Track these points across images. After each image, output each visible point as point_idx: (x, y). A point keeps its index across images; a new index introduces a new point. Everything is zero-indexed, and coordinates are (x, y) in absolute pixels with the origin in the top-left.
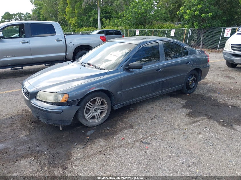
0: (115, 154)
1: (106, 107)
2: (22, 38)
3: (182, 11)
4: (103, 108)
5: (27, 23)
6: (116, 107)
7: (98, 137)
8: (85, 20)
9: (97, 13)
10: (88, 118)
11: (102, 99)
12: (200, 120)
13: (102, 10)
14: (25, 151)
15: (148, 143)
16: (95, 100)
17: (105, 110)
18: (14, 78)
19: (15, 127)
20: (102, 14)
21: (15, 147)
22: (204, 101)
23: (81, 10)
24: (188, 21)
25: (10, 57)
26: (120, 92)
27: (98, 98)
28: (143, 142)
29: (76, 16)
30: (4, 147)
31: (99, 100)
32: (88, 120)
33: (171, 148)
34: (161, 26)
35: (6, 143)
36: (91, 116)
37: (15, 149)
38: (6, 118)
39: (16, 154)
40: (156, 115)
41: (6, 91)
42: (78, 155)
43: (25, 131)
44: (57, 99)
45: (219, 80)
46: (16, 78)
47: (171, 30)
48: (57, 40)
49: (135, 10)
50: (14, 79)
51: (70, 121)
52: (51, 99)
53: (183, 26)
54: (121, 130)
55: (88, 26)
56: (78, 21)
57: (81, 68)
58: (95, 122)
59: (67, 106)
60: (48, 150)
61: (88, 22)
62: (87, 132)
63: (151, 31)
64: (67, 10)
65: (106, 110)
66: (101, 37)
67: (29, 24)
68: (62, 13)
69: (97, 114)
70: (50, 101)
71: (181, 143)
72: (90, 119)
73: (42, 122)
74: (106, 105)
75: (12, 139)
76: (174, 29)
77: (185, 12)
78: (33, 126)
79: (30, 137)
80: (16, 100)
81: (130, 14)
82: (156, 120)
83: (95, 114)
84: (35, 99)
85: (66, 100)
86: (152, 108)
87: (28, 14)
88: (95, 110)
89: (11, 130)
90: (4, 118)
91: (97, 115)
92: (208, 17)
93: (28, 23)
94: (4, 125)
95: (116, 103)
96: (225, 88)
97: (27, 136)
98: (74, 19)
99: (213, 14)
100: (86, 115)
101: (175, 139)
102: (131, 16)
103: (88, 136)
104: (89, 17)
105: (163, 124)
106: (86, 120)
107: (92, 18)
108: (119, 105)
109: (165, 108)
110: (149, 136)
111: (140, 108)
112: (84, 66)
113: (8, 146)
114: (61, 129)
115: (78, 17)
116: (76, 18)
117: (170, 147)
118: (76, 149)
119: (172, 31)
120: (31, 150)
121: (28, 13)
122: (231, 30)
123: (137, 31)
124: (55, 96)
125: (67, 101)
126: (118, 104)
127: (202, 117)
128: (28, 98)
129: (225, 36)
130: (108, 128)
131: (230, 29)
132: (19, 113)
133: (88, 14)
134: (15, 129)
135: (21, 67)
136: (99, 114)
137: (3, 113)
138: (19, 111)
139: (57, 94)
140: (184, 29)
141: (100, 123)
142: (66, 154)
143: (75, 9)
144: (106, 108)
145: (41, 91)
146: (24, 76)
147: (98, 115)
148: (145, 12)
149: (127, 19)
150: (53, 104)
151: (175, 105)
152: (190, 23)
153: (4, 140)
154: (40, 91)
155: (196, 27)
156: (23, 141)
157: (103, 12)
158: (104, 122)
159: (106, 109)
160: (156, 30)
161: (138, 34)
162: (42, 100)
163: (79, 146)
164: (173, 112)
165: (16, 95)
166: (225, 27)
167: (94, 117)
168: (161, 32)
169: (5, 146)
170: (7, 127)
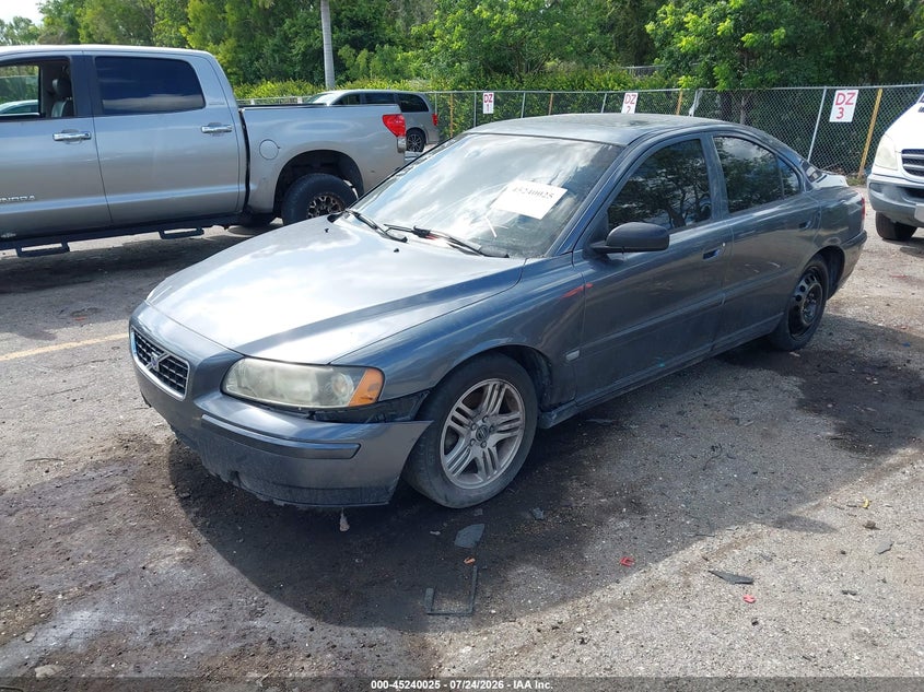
0: (627, 638)
1: (518, 419)
2: (50, 117)
3: (668, 22)
4: (506, 427)
5: (80, 53)
6: (554, 419)
7: (511, 560)
8: (266, 51)
9: (319, 26)
10: (454, 472)
11: (506, 386)
12: (901, 465)
13: (338, 14)
14: (209, 642)
15: (744, 578)
16: (481, 391)
17: (515, 433)
18: (31, 290)
19: (115, 520)
20: (340, 27)
21: (154, 625)
22: (869, 382)
23: (252, 11)
24: (691, 59)
25: (12, 202)
26: (575, 354)
27: (490, 384)
28: (720, 575)
29: (230, 35)
30: (98, 627)
31: (496, 393)
32: (453, 478)
33: (850, 596)
34: (584, 79)
35: (104, 604)
36: (464, 461)
37: (153, 633)
38: (60, 478)
39: (170, 659)
40: (713, 448)
41: (17, 350)
42: (464, 651)
43: (173, 538)
44: (331, 396)
45: (876, 292)
46: (43, 293)
47: (622, 96)
48: (209, 129)
49: (481, 12)
50: (34, 295)
51: (387, 488)
52: (304, 393)
53: (666, 78)
54: (600, 523)
55: (283, 76)
56: (241, 56)
57: (397, 250)
58: (480, 485)
59: (376, 426)
60: (312, 630)
61: (281, 61)
62: (453, 532)
63: (544, 97)
64: (194, 10)
65: (519, 434)
66: (386, 118)
67: (91, 56)
68: (170, 23)
69: (486, 451)
70: (301, 402)
71: (880, 573)
72: (459, 477)
73: (262, 498)
74: (519, 414)
75: (123, 584)
76: (633, 89)
77: (681, 26)
78: (197, 513)
79: (204, 569)
80: (77, 389)
81: (459, 28)
82: (722, 470)
83: (477, 452)
84: (221, 395)
85: (374, 394)
86: (681, 413)
87: (23, 24)
88: (479, 436)
89: (103, 534)
90: (48, 478)
91: (484, 457)
92: (768, 46)
93: (86, 53)
94: (58, 512)
95: (554, 402)
96: (918, 322)
97: (187, 562)
98: (221, 48)
99: (790, 33)
100: (446, 460)
101: (844, 553)
102: (462, 37)
103: (466, 553)
104: (287, 39)
105: (760, 486)
106: (446, 482)
107: (299, 46)
108: (564, 407)
109: (736, 415)
110: (730, 546)
111: (630, 415)
112: (405, 240)
113: (118, 619)
114: (344, 526)
115: (239, 37)
116: (231, 42)
117: (845, 593)
118: (441, 618)
119: (627, 99)
120: (233, 633)
121: (22, 20)
122: (856, 96)
123: (485, 98)
124: (324, 380)
125: (377, 402)
126: (561, 404)
127: (901, 451)
128: (180, 390)
129: (833, 119)
130: (540, 514)
131: (854, 94)
132: (110, 449)
133: (280, 25)
134: (119, 531)
135: (60, 245)
136: (494, 450)
137: (37, 456)
138: (108, 444)
139: (331, 369)
140: (674, 92)
141: (496, 491)
142: (405, 648)
143: (227, 8)
144: (517, 423)
145: (248, 360)
146: (74, 283)
147: (488, 457)
148: (520, 24)
149: (445, 48)
150: (312, 415)
151: (764, 398)
152: (699, 66)
153: (87, 589)
154: (245, 356)
155: (722, 86)
156: (176, 588)
157: (341, 21)
158: (511, 485)
159: (516, 428)
160: (562, 96)
161: (491, 111)
162: (259, 399)
163: (447, 605)
164: (775, 431)
165: (70, 368)
166: (831, 84)
167: (472, 468)
168: (584, 100)
169: (104, 622)
170: (77, 526)
